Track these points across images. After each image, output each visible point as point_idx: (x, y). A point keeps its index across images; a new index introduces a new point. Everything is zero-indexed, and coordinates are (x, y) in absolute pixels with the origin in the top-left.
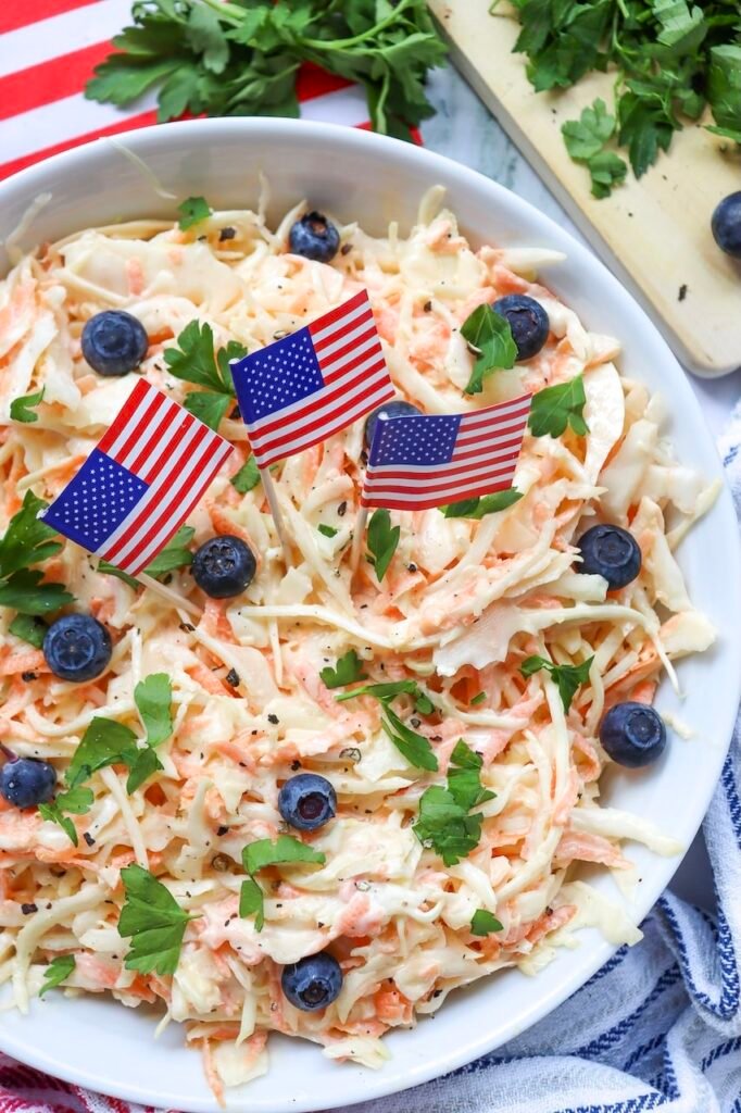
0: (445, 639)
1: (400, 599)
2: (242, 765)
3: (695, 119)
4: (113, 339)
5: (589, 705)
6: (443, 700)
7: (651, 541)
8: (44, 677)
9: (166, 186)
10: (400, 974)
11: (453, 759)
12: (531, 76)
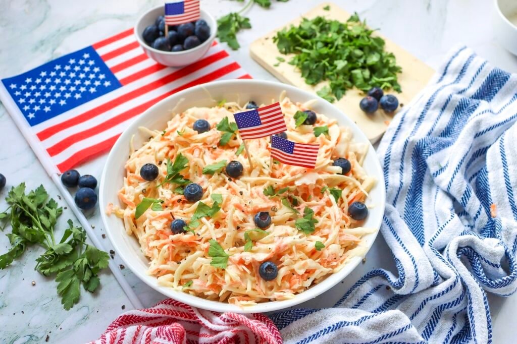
0: (297, 176)
1: (284, 170)
2: (243, 211)
3: (351, 88)
4: (202, 124)
5: (344, 208)
6: (299, 198)
7: (353, 162)
8: (184, 202)
9: (214, 99)
10: (296, 267)
11: (304, 212)
12: (307, 82)
